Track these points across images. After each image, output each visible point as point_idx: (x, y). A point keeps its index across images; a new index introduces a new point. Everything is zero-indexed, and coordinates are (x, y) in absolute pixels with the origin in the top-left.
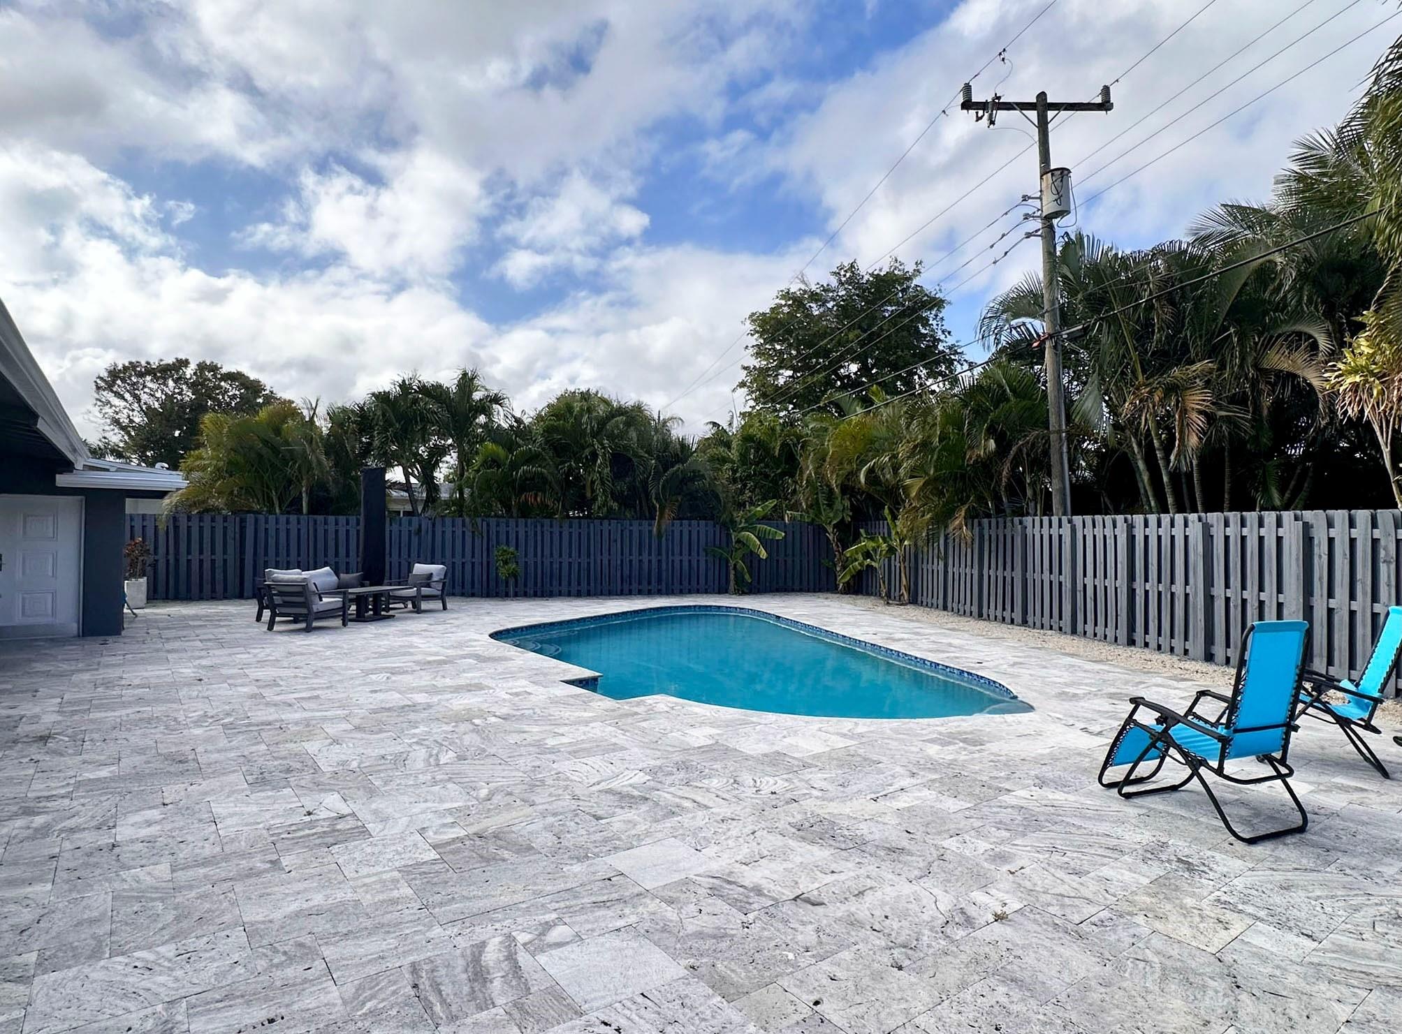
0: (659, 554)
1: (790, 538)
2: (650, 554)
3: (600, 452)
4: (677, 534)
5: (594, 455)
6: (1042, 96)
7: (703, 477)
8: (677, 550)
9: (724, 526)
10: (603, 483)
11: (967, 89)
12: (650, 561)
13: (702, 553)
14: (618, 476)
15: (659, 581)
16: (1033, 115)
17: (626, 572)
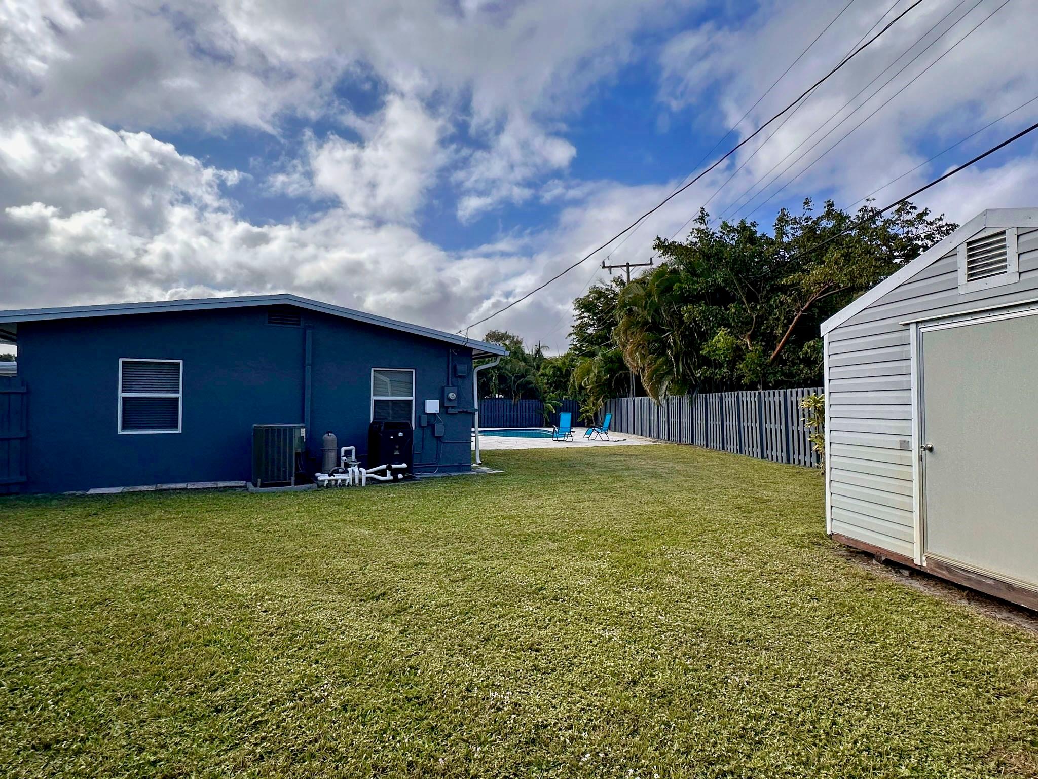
0: (517, 412)
1: (565, 407)
2: (514, 412)
3: (494, 375)
4: (524, 405)
5: (492, 376)
6: (628, 263)
7: (532, 383)
8: (524, 410)
9: (541, 401)
10: (495, 387)
11: (603, 262)
12: (514, 415)
13: (534, 412)
14: (500, 384)
15: (517, 422)
16: (625, 269)
17: (505, 418)
